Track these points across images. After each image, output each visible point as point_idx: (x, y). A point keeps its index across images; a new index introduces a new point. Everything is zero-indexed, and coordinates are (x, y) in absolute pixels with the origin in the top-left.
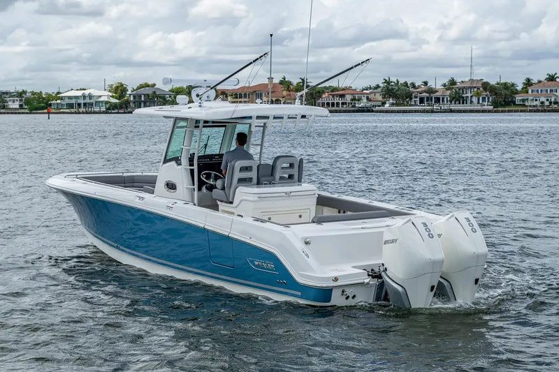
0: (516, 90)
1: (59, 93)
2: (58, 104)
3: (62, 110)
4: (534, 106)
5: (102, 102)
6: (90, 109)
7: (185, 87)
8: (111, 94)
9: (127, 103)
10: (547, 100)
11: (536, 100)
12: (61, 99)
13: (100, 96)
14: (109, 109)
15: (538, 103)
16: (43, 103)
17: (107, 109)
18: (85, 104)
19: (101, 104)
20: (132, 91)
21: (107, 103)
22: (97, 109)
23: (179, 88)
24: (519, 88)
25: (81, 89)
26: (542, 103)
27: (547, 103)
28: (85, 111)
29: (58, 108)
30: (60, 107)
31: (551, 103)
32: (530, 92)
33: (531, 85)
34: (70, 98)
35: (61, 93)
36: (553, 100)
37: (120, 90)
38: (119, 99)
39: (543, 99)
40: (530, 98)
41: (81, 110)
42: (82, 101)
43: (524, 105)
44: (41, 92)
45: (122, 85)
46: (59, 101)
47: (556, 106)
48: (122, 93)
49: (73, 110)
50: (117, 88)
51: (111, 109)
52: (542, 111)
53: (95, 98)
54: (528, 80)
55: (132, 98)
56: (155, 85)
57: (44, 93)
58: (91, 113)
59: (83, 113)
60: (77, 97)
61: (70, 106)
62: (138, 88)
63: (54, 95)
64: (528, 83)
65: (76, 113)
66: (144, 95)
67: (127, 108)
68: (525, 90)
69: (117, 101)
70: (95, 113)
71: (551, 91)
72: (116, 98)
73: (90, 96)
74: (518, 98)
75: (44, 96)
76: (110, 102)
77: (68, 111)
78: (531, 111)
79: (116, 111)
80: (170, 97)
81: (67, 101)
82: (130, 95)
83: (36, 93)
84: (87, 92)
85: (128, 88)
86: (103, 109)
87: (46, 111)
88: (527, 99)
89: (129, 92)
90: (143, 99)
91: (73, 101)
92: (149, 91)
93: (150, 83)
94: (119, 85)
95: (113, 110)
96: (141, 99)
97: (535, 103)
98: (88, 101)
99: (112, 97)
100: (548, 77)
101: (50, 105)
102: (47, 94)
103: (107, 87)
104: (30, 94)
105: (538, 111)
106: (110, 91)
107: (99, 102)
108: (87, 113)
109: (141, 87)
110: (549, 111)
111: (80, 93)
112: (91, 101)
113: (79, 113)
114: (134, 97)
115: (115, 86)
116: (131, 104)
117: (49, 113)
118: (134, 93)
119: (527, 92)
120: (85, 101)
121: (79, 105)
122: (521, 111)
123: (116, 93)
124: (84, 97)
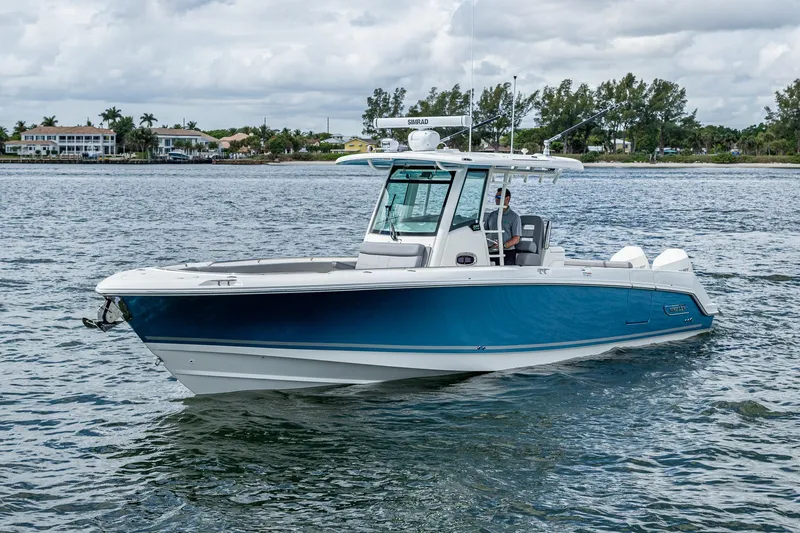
0: (6, 135)
4: (28, 156)
10: (44, 149)
11: (31, 149)
15: (33, 152)
24: (10, 134)
26: (38, 152)
27: (44, 153)
31: (48, 152)
32: (23, 139)
33: (24, 130)
36: (51, 149)
39: (39, 147)
40: (23, 146)
43: (16, 155)
47: (54, 156)
52: (38, 162)
54: (21, 124)
64: (21, 128)
68: (17, 136)
71: (49, 138)
74: (8, 146)
78: (24, 162)
88: (20, 148)
97: (29, 152)
100: (43, 120)
105: (33, 162)
110: (46, 162)
119: (20, 139)
122: (13, 162)
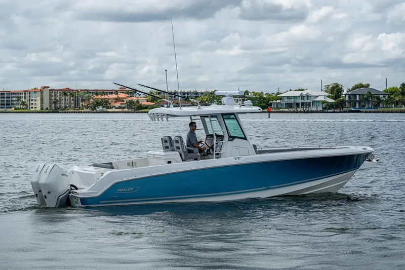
1: (278, 93)
2: (277, 104)
3: (281, 110)
5: (319, 101)
6: (307, 109)
7: (399, 86)
8: (327, 94)
9: (343, 102)
12: (281, 98)
13: (318, 96)
14: (325, 108)
16: (264, 102)
17: (323, 108)
18: (303, 104)
19: (318, 104)
20: (347, 92)
21: (323, 102)
22: (314, 109)
23: (393, 88)
25: (299, 90)
28: (302, 110)
29: (277, 108)
30: (279, 106)
34: (289, 98)
35: (280, 94)
37: (336, 90)
38: (335, 99)
41: (299, 109)
42: (299, 101)
44: (262, 93)
45: (337, 86)
46: (278, 101)
48: (338, 93)
49: (291, 110)
50: (333, 88)
51: (327, 108)
53: (312, 97)
55: (347, 98)
56: (368, 85)
57: (265, 94)
58: (308, 112)
59: (301, 112)
60: (295, 97)
61: (289, 105)
62: (354, 88)
63: (274, 95)
65: (294, 112)
66: (359, 95)
67: (342, 108)
69: (333, 101)
70: (312, 112)
72: (332, 98)
73: (308, 96)
75: (265, 96)
76: (326, 102)
77: (287, 110)
79: (332, 110)
80: (384, 97)
81: (286, 101)
82: (345, 95)
83: (257, 93)
84: (304, 93)
85: (343, 88)
86: (320, 108)
87: (266, 110)
89: (345, 92)
90: (358, 99)
91: (292, 101)
92: (364, 91)
93: (364, 83)
94: (335, 85)
95: (329, 109)
96: (356, 99)
98: (306, 101)
99: (328, 97)
101: (271, 104)
102: (267, 94)
103: (323, 87)
104: (252, 94)
106: (326, 91)
107: (316, 101)
108: (304, 112)
109: (356, 87)
111: (298, 94)
112: (308, 101)
113: (297, 112)
114: (350, 97)
115: (331, 86)
116: (346, 103)
117: (269, 112)
118: (350, 93)
120: (303, 101)
121: (297, 104)
123: (332, 94)
124: (302, 97)
